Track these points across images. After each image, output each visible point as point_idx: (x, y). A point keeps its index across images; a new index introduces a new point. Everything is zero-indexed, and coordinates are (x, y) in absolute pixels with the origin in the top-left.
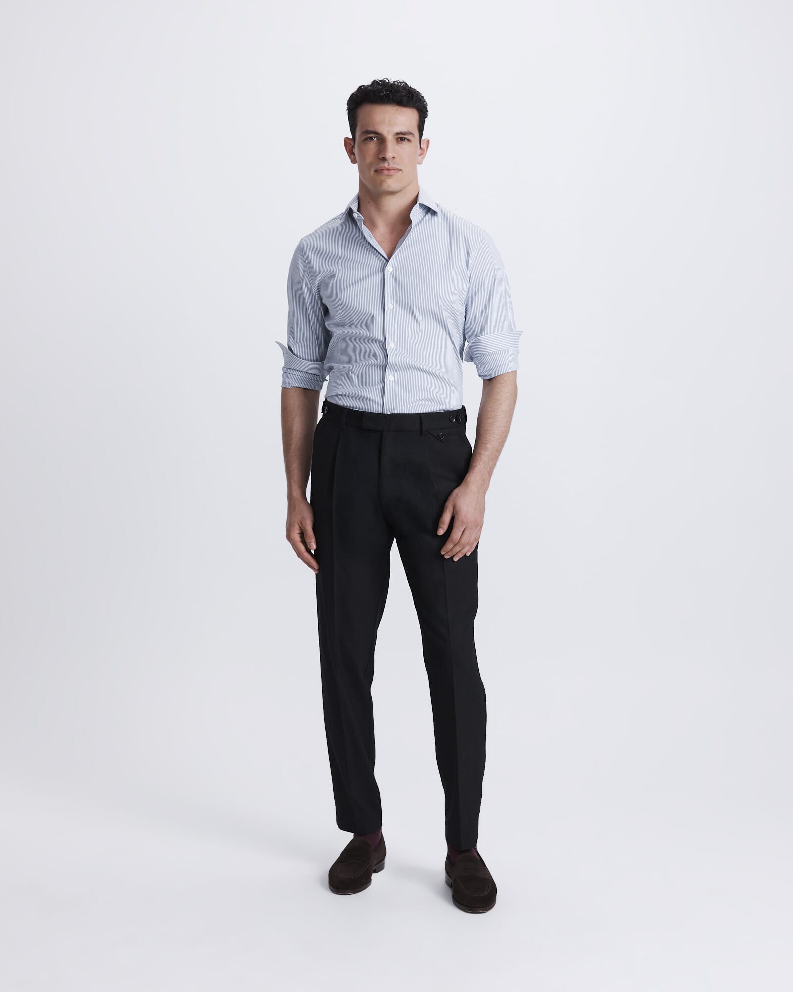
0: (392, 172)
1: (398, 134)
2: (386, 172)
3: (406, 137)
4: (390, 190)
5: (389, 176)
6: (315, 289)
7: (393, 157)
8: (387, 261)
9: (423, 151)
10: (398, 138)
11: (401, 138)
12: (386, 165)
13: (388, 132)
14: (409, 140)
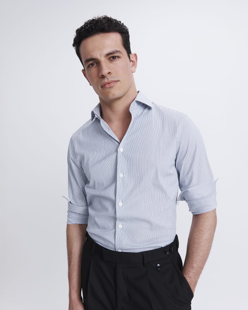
0: (112, 84)
1: (108, 55)
2: (108, 86)
3: (115, 55)
4: (115, 97)
5: (111, 87)
6: (78, 164)
7: (109, 73)
8: (119, 143)
9: (134, 63)
10: (110, 58)
11: (112, 57)
12: (106, 80)
13: (100, 56)
14: (119, 57)
